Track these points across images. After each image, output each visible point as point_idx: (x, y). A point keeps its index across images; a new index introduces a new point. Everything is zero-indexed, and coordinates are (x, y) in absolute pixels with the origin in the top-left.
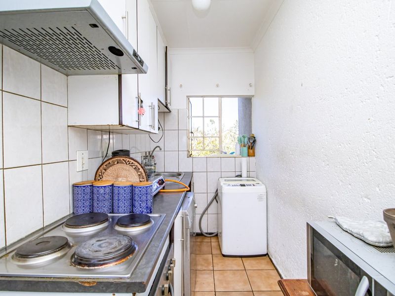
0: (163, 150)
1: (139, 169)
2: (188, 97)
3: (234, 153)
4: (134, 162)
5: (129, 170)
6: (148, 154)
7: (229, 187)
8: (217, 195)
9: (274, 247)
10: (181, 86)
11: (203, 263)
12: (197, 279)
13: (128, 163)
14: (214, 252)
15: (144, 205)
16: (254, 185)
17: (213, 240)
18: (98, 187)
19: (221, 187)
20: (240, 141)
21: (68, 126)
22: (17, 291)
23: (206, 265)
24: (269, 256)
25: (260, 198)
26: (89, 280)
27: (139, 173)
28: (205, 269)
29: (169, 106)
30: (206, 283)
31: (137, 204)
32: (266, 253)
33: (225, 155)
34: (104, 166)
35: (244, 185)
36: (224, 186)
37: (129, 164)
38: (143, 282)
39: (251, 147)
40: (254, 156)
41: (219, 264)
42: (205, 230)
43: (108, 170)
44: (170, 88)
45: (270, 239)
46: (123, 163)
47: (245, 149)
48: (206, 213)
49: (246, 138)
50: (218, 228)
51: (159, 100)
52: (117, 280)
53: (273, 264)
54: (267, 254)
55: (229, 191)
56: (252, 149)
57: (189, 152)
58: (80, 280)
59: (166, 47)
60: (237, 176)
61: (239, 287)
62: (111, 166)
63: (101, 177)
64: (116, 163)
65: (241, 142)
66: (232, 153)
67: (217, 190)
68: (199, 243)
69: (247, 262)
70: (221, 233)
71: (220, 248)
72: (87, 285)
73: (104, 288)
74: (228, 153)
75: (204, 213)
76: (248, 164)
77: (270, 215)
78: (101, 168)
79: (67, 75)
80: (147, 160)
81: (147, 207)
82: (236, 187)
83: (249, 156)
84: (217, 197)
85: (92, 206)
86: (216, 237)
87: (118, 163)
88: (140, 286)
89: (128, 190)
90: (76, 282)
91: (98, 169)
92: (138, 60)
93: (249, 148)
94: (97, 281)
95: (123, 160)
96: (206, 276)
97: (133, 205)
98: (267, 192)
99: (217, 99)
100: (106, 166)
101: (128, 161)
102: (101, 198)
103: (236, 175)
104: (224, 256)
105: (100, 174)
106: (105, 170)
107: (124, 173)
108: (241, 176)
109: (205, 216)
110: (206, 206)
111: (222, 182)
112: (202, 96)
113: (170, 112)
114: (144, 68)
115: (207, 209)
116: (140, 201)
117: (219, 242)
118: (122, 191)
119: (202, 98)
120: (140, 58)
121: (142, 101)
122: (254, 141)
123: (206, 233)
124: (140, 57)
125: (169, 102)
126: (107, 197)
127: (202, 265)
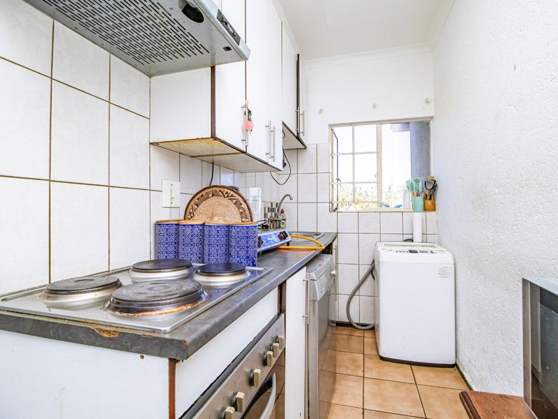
0: (295, 200)
1: (241, 204)
2: (331, 126)
3: (401, 206)
4: (235, 195)
5: (227, 206)
6: (274, 206)
7: (390, 253)
8: (373, 268)
9: (467, 354)
10: (321, 111)
11: (349, 365)
12: (337, 386)
13: (226, 196)
14: (368, 351)
15: (242, 253)
16: (432, 252)
17: (368, 335)
18: (184, 225)
19: (379, 253)
20: (411, 187)
21: (151, 144)
22: (24, 333)
23: (353, 368)
24: (458, 368)
25: (443, 273)
26: (108, 329)
27: (241, 211)
28: (351, 373)
29: (301, 136)
30: (349, 394)
31: (233, 251)
32: (454, 363)
33: (387, 209)
34: (196, 200)
35: (416, 252)
36: (381, 252)
37: (228, 196)
38: (185, 341)
39: (428, 197)
40: (434, 210)
41: (373, 370)
42: (355, 320)
43: (200, 206)
44: (304, 112)
45: (461, 341)
46: (220, 196)
47: (420, 199)
48: (357, 293)
49: (421, 182)
50: (375, 319)
51: (283, 124)
52: (147, 334)
53: (466, 381)
54: (456, 365)
55: (391, 259)
56: (430, 199)
57: (333, 205)
58: (99, 327)
59: (298, 55)
60: (406, 241)
61: (404, 408)
62: (204, 200)
63: (192, 215)
64: (210, 195)
65: (412, 190)
66: (399, 207)
67: (374, 261)
68: (346, 337)
69: (421, 374)
70: (378, 325)
71: (376, 346)
72: (105, 335)
73: (129, 344)
74: (392, 206)
75: (353, 294)
76: (425, 223)
77: (460, 303)
78: (192, 203)
79: (150, 76)
80: (273, 214)
81: (248, 257)
82: (402, 254)
83: (425, 210)
84: (372, 272)
85: (177, 253)
86: (372, 331)
87: (213, 195)
88: (179, 348)
89: (223, 232)
90: (92, 328)
91: (189, 204)
92: (228, 30)
93: (425, 198)
94: (119, 330)
95: (220, 191)
96: (351, 384)
97: (228, 254)
98: (455, 264)
99: (374, 126)
100: (198, 199)
101: (227, 193)
102: (187, 240)
103: (404, 239)
104: (382, 358)
105: (191, 211)
106: (197, 205)
107: (220, 210)
108: (412, 241)
109: (355, 299)
110: (357, 283)
111: (380, 247)
112: (351, 124)
113: (305, 148)
114: (241, 47)
115: (358, 288)
116: (238, 247)
117: (375, 338)
118: (214, 232)
119: (351, 127)
120: (233, 30)
121: (250, 112)
122: (435, 187)
123: (357, 324)
124: (231, 26)
125: (301, 131)
126: (196, 240)
127: (346, 367)
